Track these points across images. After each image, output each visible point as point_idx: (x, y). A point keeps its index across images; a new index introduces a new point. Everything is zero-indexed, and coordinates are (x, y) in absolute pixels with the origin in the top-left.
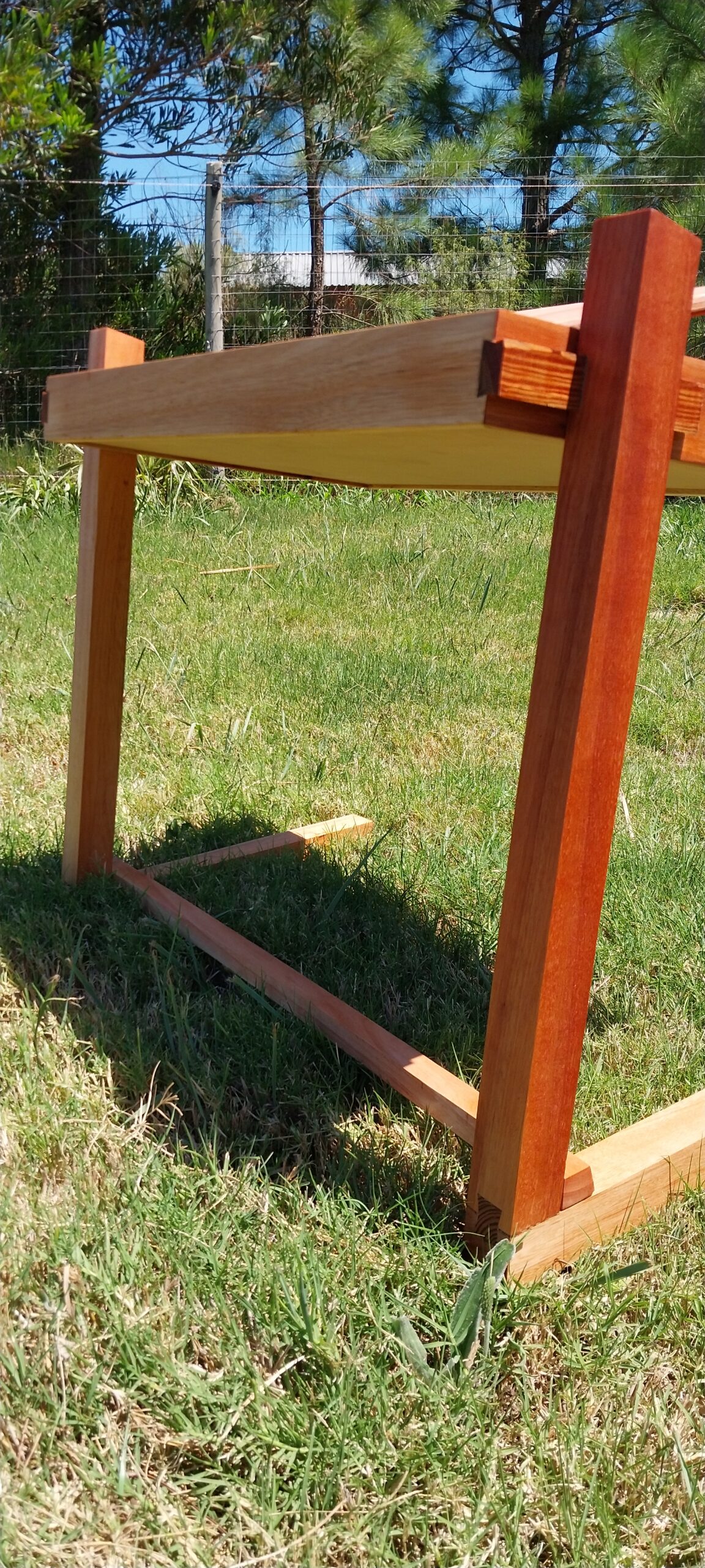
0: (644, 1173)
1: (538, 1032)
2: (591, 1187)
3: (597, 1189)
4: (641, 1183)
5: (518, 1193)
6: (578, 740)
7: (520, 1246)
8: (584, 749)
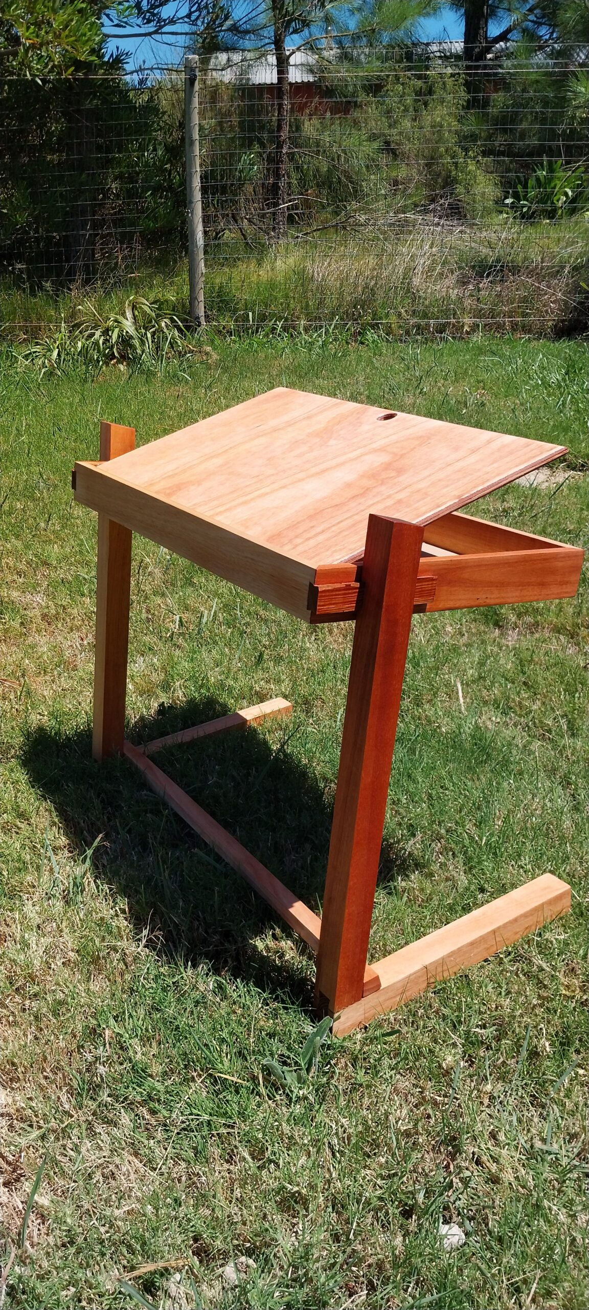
0: (410, 975)
1: (346, 915)
2: (380, 985)
3: (383, 986)
4: (409, 981)
5: (337, 992)
6: (363, 775)
7: (339, 1017)
8: (366, 778)
